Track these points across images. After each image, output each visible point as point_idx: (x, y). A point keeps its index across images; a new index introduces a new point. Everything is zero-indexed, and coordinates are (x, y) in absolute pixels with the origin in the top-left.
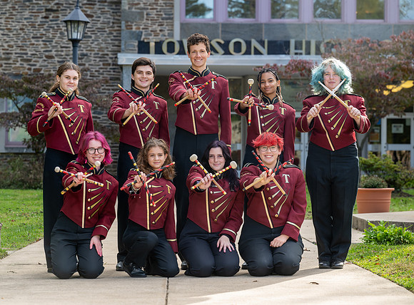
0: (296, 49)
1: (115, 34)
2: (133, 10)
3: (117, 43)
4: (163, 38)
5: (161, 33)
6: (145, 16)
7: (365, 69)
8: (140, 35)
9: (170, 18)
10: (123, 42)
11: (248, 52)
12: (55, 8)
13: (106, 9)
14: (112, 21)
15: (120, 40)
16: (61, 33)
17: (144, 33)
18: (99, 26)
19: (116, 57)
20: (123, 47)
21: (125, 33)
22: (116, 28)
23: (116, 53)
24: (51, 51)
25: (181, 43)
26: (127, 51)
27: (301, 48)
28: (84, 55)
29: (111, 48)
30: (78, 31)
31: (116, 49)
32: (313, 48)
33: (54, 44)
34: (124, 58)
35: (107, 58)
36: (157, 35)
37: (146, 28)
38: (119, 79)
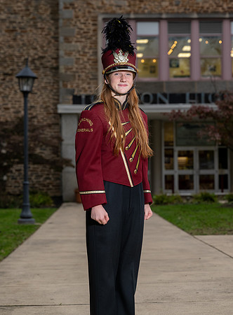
0: (190, 99)
1: (55, 91)
2: (69, 73)
3: (56, 97)
4: (91, 93)
5: (89, 90)
6: (77, 78)
8: (74, 91)
9: (96, 78)
10: (61, 97)
11: (155, 102)
12: (10, 72)
13: (48, 73)
14: (52, 81)
15: (58, 96)
16: (16, 91)
17: (76, 89)
18: (43, 85)
19: (56, 108)
20: (61, 100)
21: (62, 90)
22: (56, 86)
23: (55, 105)
24: (7, 104)
26: (64, 102)
27: (194, 99)
28: (32, 107)
29: (52, 101)
30: (28, 85)
31: (56, 102)
32: (203, 99)
33: (10, 99)
34: (62, 109)
35: (49, 109)
36: (86, 91)
37: (78, 86)
38: (58, 125)
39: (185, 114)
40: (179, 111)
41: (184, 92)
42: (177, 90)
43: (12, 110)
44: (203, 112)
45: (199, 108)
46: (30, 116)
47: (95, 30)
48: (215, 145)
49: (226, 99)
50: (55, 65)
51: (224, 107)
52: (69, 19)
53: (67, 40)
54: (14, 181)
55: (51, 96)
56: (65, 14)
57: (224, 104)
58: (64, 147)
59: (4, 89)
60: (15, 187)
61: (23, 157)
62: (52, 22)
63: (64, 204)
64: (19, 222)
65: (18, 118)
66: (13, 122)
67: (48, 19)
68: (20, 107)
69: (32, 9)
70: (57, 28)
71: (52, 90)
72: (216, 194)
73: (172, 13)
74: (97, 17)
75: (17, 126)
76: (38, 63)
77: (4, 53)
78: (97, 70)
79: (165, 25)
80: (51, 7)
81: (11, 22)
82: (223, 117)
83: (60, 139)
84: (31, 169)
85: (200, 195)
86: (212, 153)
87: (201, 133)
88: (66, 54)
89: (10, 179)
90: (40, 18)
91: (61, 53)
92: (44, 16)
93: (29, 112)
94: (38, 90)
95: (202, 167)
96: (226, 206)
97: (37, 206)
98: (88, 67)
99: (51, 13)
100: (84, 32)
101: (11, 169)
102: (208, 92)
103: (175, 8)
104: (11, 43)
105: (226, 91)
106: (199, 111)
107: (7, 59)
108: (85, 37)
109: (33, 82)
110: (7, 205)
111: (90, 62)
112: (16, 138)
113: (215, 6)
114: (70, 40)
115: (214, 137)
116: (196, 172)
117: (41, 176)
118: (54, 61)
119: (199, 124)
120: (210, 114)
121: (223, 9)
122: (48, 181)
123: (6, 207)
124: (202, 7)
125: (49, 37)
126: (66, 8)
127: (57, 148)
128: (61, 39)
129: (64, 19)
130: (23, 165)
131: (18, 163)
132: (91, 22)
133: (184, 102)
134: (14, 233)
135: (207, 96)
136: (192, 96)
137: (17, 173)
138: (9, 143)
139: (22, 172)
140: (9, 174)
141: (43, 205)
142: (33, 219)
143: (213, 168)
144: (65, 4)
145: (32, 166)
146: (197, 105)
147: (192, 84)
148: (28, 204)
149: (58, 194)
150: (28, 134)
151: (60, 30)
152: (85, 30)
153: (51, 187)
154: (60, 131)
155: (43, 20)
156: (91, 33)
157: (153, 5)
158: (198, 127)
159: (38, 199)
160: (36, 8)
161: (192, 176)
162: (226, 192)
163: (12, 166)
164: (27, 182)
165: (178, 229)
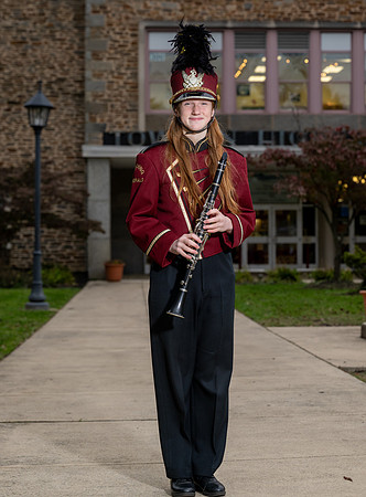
0: (265, 139)
1: (79, 126)
2: (98, 101)
3: (80, 135)
4: (128, 130)
5: (126, 125)
6: (109, 108)
7: (346, 157)
8: (104, 127)
9: (135, 109)
10: (87, 134)
12: (17, 100)
13: (70, 101)
14: (75, 113)
15: (83, 133)
16: (24, 126)
17: (108, 125)
18: (62, 118)
19: (81, 151)
20: (87, 139)
21: (89, 125)
22: (80, 120)
23: (79, 146)
24: (13, 144)
25: (147, 134)
26: (91, 143)
27: (270, 139)
28: (47, 148)
29: (75, 140)
30: (41, 117)
31: (79, 141)
32: (282, 139)
33: (16, 137)
34: (89, 151)
35: (71, 151)
36: (121, 127)
37: (110, 121)
38: (83, 173)
39: (257, 160)
40: (249, 155)
41: (255, 130)
42: (246, 127)
43: (19, 152)
44: (281, 157)
45: (276, 152)
46: (44, 161)
47: (134, 43)
48: (298, 203)
49: (313, 140)
50: (79, 91)
51: (310, 150)
52: (100, 28)
53: (96, 56)
54: (21, 250)
55: (73, 134)
56: (94, 20)
57: (311, 147)
58: (90, 204)
59: (9, 123)
60: (23, 258)
61: (34, 217)
62: (76, 30)
63: (91, 283)
64: (28, 307)
65: (28, 163)
66: (21, 169)
67: (70, 26)
68: (30, 148)
69: (48, 13)
70: (82, 40)
71: (74, 126)
72: (299, 270)
73: (240, 21)
74: (137, 25)
75: (26, 174)
76: (55, 87)
77: (10, 74)
78: (137, 97)
79: (230, 36)
80: (74, 10)
81: (19, 31)
82: (309, 165)
83: (85, 194)
84: (45, 234)
85: (276, 272)
86: (294, 213)
87: (278, 186)
88: (94, 75)
89: (16, 247)
90: (59, 25)
91: (88, 74)
92: (64, 23)
93: (42, 155)
94: (56, 125)
95: (280, 233)
96: (312, 286)
97: (53, 285)
98: (125, 93)
99: (75, 19)
100: (120, 46)
101: (18, 234)
102: (288, 130)
103: (245, 13)
104: (19, 59)
105: (314, 129)
106: (276, 156)
107: (13, 81)
108: (121, 53)
109: (48, 115)
110: (12, 283)
111: (128, 87)
112: (25, 191)
113: (299, 12)
114: (101, 55)
115: (297, 191)
116: (272, 240)
117: (59, 244)
118: (78, 85)
119: (276, 174)
120: (291, 159)
121: (311, 15)
122: (68, 251)
123: (10, 287)
124: (282, 13)
125: (71, 52)
126: (95, 12)
127: (81, 205)
128: (88, 54)
129: (91, 27)
130: (33, 229)
131: (27, 225)
132: (130, 32)
133: (256, 143)
134: (20, 322)
135: (287, 135)
136: (267, 136)
137: (26, 240)
138: (15, 198)
139: (33, 238)
140: (14, 241)
141: (61, 283)
142: (46, 303)
143: (295, 234)
144: (93, 6)
145: (46, 230)
146: (274, 148)
147: (268, 118)
148: (41, 282)
149: (82, 269)
150: (41, 185)
151: (86, 42)
152: (121, 43)
153: (72, 258)
154: (86, 182)
155: (62, 28)
156: (130, 47)
157: (214, 8)
158: (274, 177)
159: (55, 275)
160: (54, 12)
161: (266, 246)
162: (313, 268)
163: (18, 230)
164: (39, 252)
165: (246, 319)
